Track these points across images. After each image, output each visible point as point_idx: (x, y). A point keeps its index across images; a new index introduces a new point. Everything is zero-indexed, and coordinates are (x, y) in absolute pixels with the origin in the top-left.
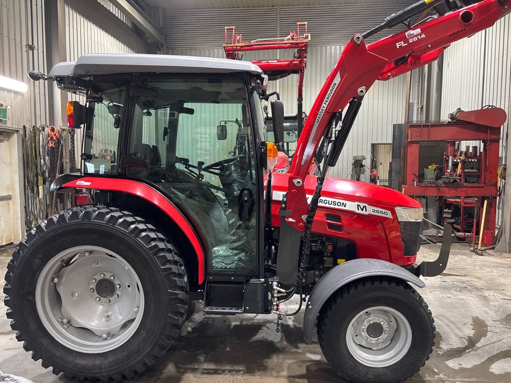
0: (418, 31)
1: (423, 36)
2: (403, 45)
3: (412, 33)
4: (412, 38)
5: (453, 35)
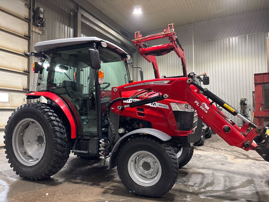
0: (208, 108)
1: (206, 112)
2: (197, 104)
3: (205, 105)
4: (203, 107)
5: (214, 127)
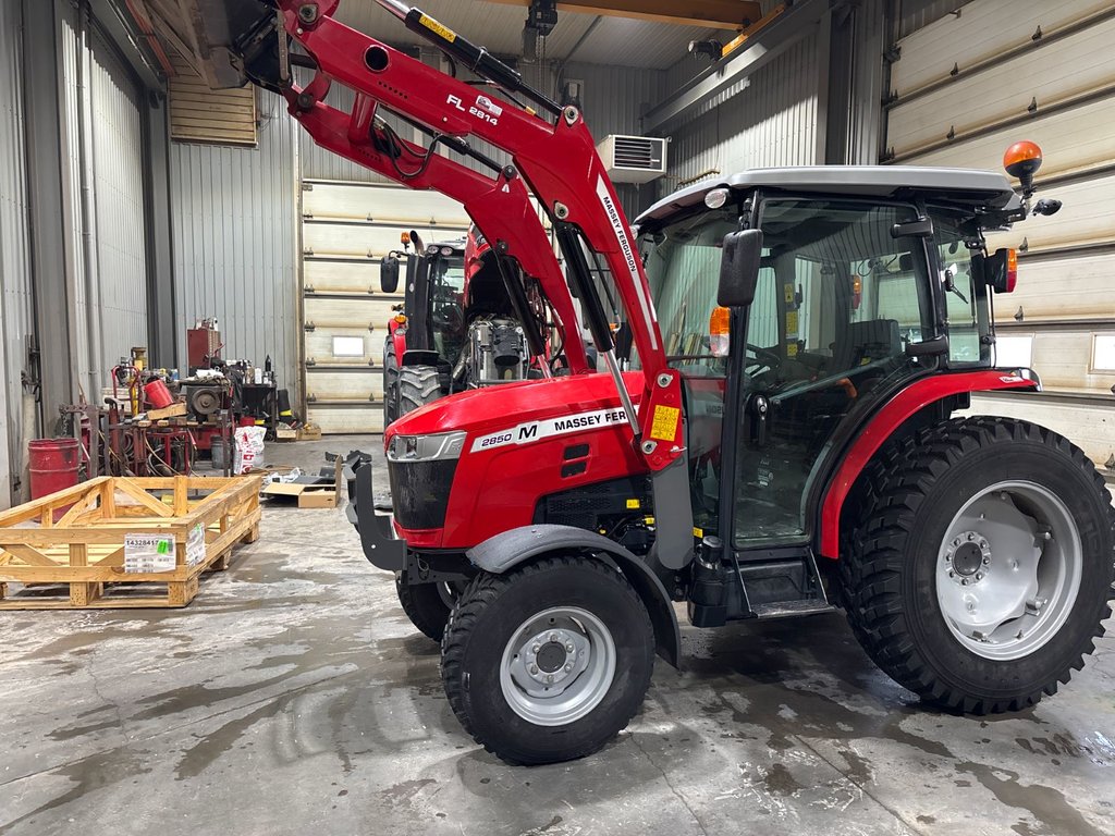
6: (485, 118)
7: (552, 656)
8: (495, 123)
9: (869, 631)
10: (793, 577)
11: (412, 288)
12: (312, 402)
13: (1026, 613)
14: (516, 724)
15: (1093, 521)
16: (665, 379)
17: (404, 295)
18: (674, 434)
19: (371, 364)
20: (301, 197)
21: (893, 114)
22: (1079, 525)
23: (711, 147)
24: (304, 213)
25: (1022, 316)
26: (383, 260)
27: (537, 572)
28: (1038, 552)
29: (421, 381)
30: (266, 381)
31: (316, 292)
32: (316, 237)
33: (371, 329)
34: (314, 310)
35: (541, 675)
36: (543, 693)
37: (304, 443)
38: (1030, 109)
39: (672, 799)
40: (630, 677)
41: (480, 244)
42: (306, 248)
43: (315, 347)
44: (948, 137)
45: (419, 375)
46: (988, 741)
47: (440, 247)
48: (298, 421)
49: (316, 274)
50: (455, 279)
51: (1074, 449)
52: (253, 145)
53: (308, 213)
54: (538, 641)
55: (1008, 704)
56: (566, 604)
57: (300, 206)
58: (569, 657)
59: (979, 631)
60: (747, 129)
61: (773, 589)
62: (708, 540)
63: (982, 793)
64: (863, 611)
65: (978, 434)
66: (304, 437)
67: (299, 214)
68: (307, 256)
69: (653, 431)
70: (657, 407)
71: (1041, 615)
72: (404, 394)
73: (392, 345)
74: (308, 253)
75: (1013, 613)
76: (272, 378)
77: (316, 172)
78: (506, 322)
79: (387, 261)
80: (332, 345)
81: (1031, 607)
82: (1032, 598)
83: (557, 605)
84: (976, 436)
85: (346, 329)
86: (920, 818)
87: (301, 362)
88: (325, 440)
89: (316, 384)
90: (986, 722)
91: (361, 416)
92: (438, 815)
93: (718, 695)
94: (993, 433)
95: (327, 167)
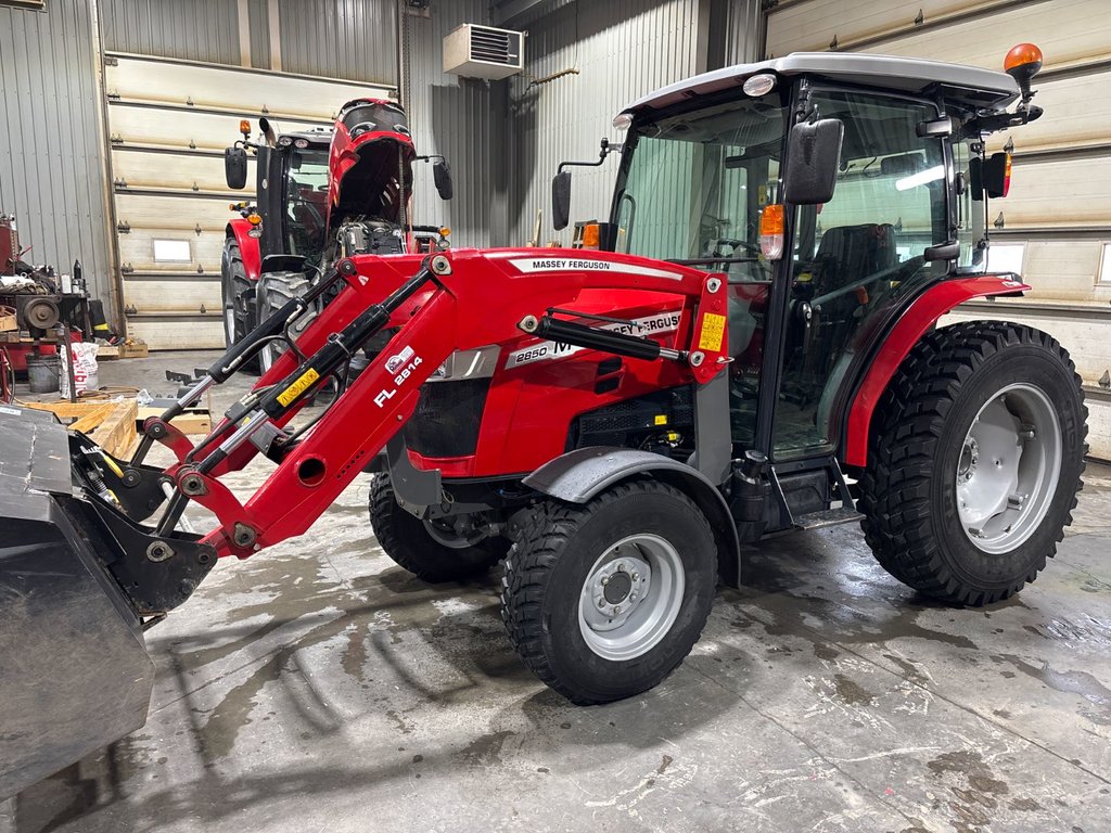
6: (411, 370)
7: (618, 587)
8: (420, 361)
9: (890, 536)
10: (818, 487)
11: (265, 184)
12: (133, 315)
13: (1008, 508)
14: (594, 663)
15: (1072, 419)
16: (714, 284)
17: (255, 194)
18: (720, 345)
19: (200, 271)
20: (103, 72)
21: (773, 19)
22: (1062, 422)
23: (569, 45)
24: (108, 92)
25: (1002, 224)
26: (228, 151)
27: (615, 499)
28: (1020, 450)
29: (291, 290)
30: (77, 290)
31: (129, 187)
32: (124, 122)
33: (198, 231)
34: (126, 207)
35: (608, 608)
36: (607, 626)
37: (129, 361)
38: (916, 22)
39: (765, 722)
40: (699, 602)
41: (354, 136)
42: (114, 134)
43: (132, 251)
44: (831, 46)
45: (288, 283)
46: (1002, 631)
47: (294, 139)
48: (116, 336)
49: (127, 166)
50: (315, 176)
51: (1063, 352)
52: (41, 6)
53: (113, 93)
54: (606, 572)
55: (1001, 594)
56: (641, 531)
57: (103, 83)
58: (634, 585)
59: (975, 528)
60: (610, 27)
61: (801, 500)
62: (750, 454)
63: (1030, 682)
64: (887, 517)
65: (995, 338)
66: (127, 354)
67: (103, 93)
68: (116, 144)
69: (702, 341)
70: (706, 314)
71: (1023, 509)
72: (273, 304)
73: (237, 250)
74: (117, 141)
75: (998, 509)
76: (83, 286)
77: (122, 44)
78: (383, 224)
79: (232, 152)
80: (153, 249)
81: (1013, 502)
82: (1013, 493)
83: (633, 534)
84: (993, 341)
85: (171, 231)
86: (996, 713)
87: (116, 268)
88: (152, 357)
89: (135, 294)
90: (988, 612)
91: (191, 329)
92: (539, 770)
93: (736, 607)
94: (1006, 337)
95: (133, 40)
